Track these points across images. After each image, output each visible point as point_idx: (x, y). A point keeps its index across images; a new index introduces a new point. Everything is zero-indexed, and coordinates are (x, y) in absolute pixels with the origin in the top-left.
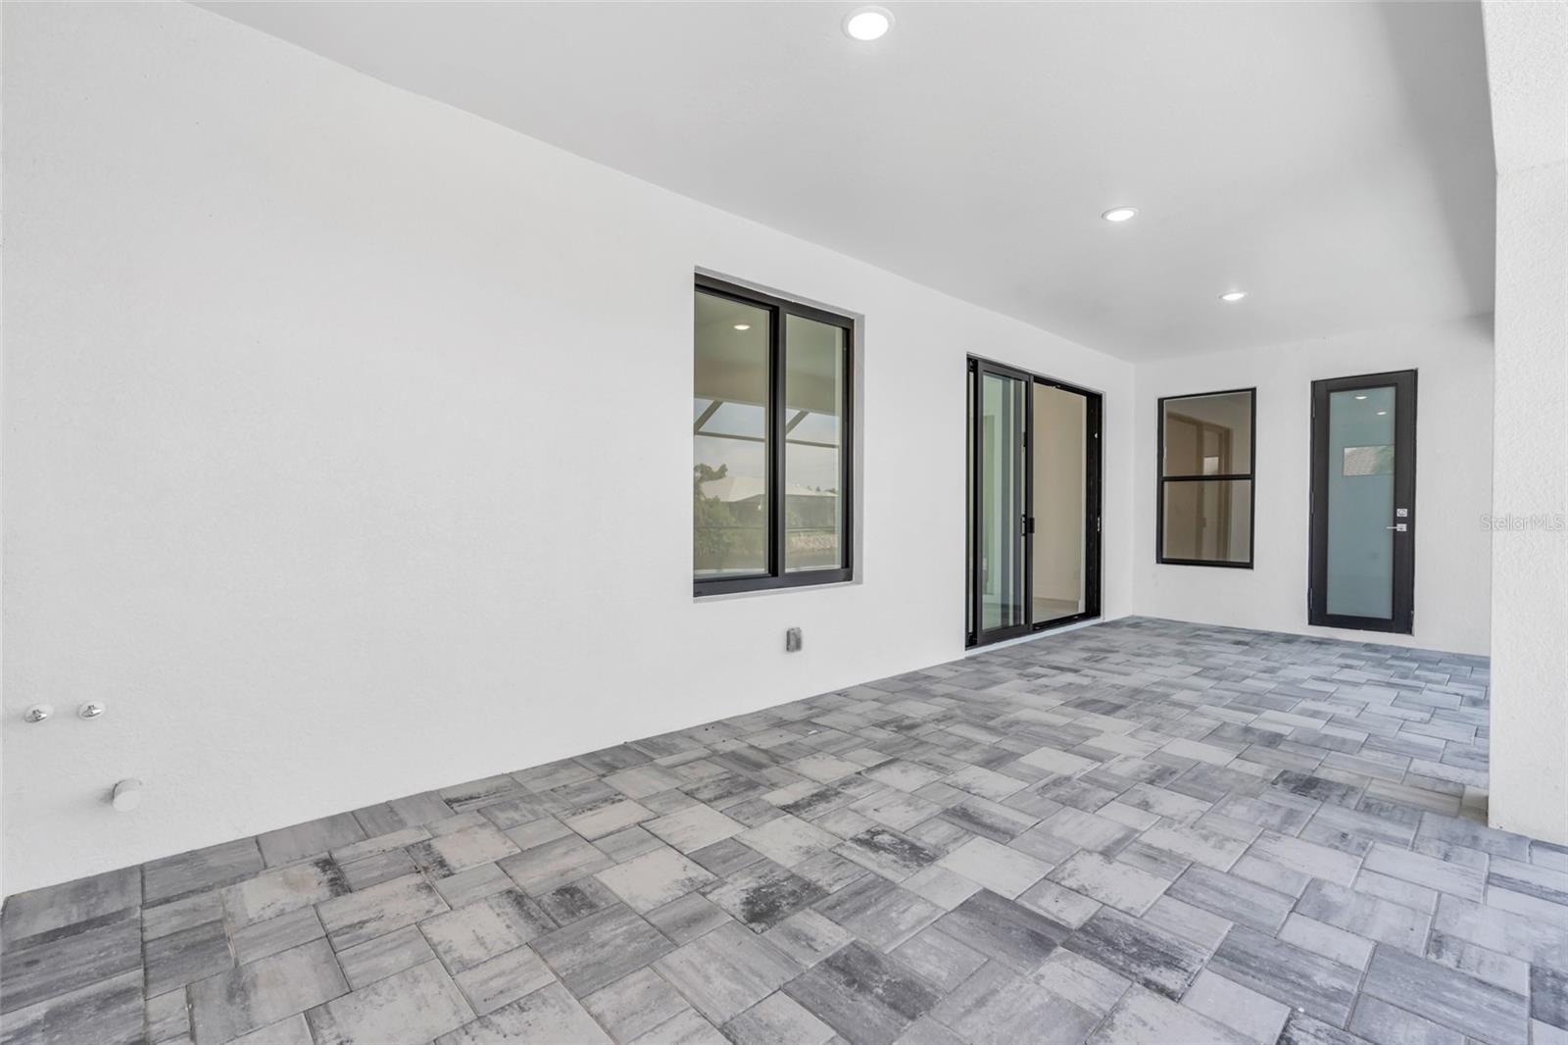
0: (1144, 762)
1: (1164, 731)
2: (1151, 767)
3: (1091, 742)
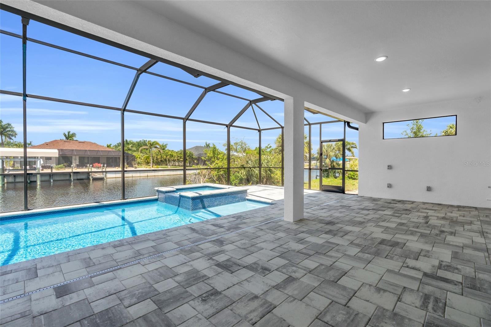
0: (367, 225)
1: (362, 233)
2: (364, 224)
3: (383, 230)
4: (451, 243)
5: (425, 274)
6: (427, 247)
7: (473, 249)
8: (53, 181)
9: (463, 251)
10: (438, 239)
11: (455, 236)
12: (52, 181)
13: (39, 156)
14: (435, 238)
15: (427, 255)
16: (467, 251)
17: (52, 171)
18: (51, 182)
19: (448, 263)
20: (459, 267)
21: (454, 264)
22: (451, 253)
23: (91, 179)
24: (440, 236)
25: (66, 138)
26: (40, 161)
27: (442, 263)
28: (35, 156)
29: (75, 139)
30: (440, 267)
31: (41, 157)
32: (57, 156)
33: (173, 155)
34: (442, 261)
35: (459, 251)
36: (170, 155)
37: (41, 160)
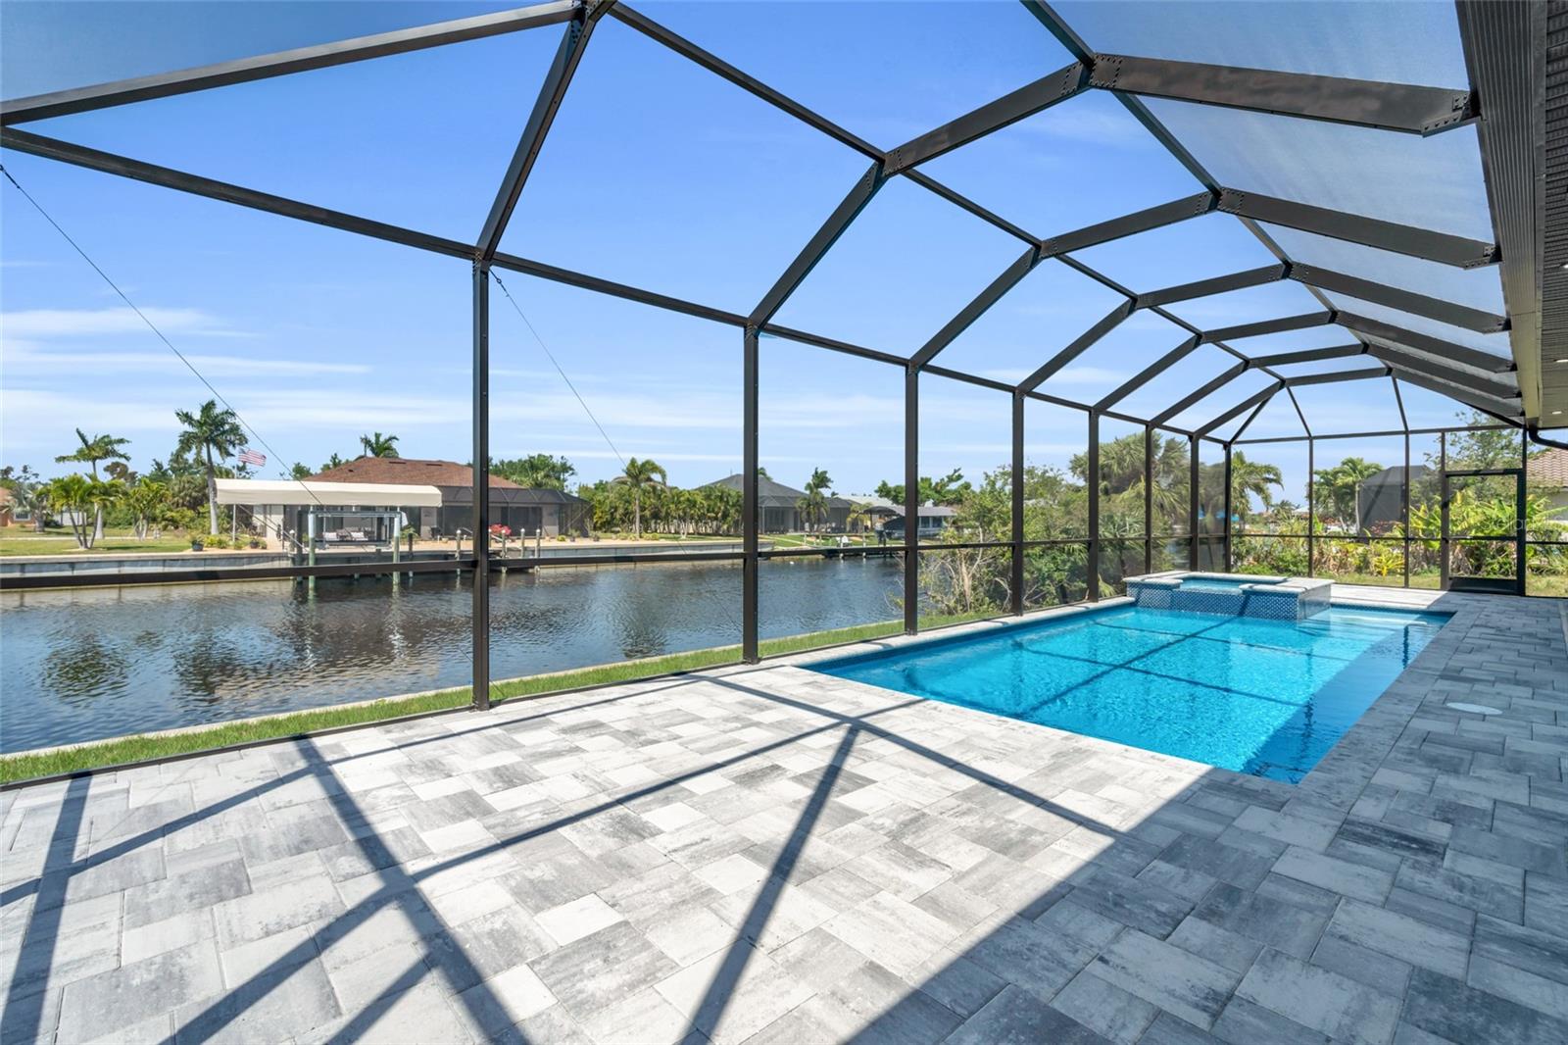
8: (414, 574)
12: (411, 574)
13: (398, 504)
17: (411, 548)
18: (409, 578)
26: (401, 518)
28: (394, 504)
31: (403, 509)
32: (439, 504)
33: (695, 502)
36: (688, 500)
37: (404, 514)
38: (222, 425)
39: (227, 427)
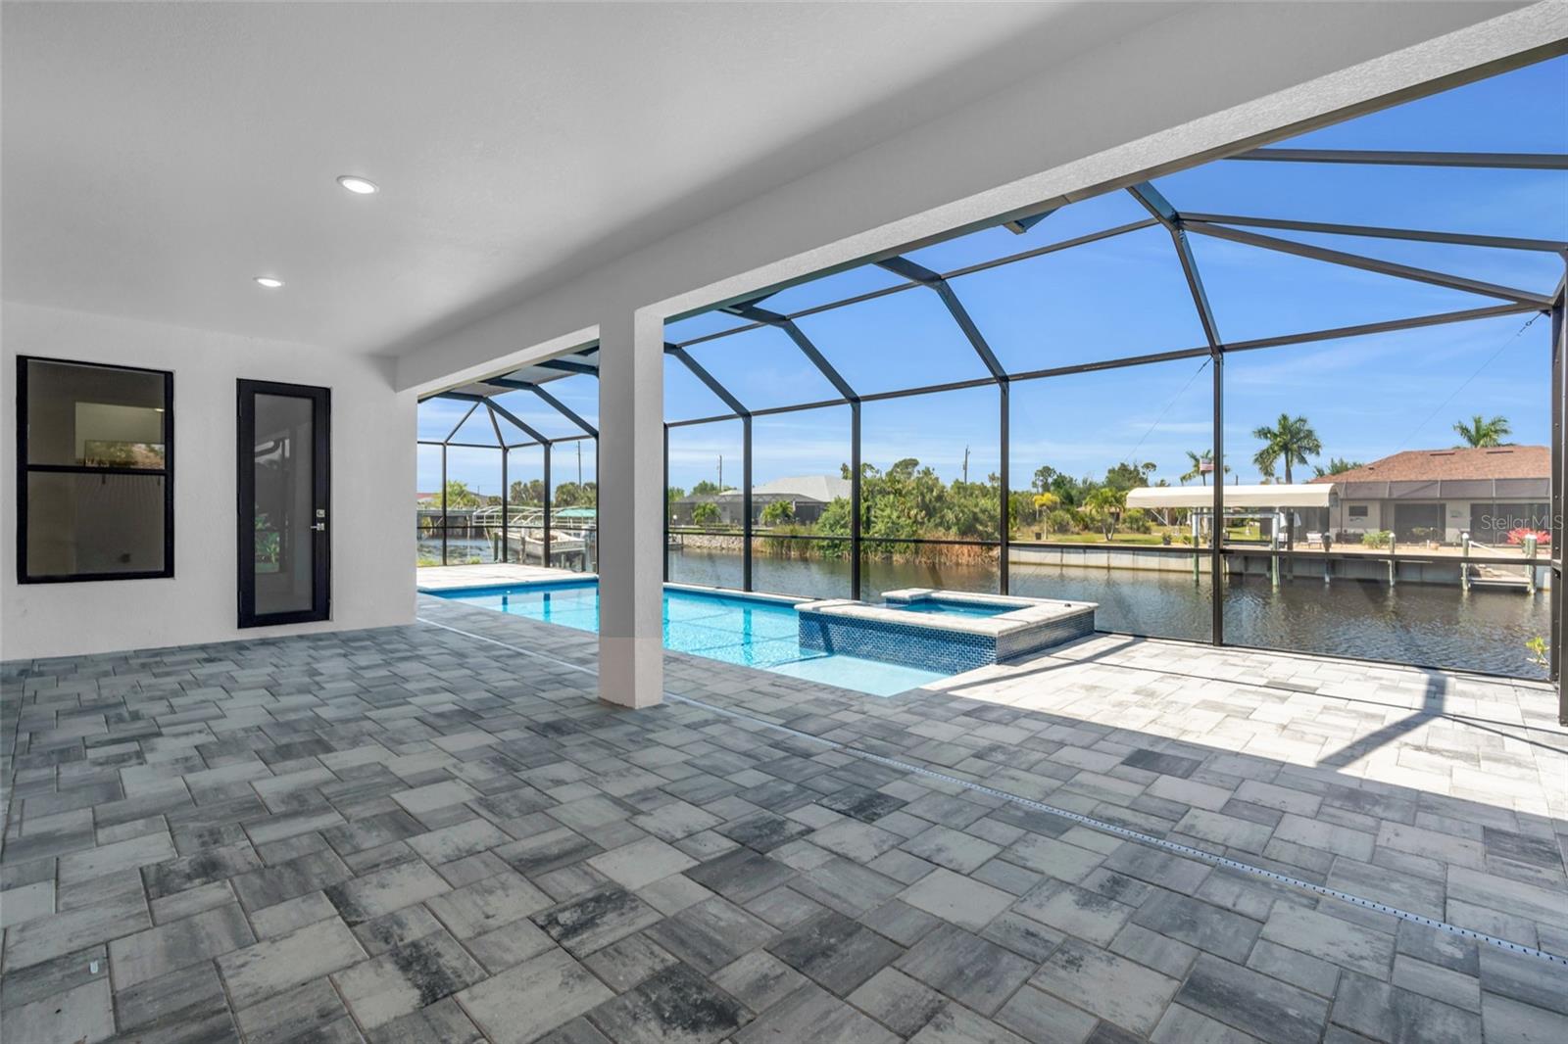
4: (140, 824)
5: (159, 735)
6: (203, 779)
7: (58, 834)
9: (94, 812)
10: (195, 819)
11: (141, 869)
12: (1327, 579)
14: (210, 819)
15: (186, 765)
16: (81, 818)
19: (125, 767)
20: (98, 769)
21: (110, 770)
22: (128, 790)
23: (1465, 587)
24: (201, 836)
25: (1470, 439)
27: (140, 761)
29: (1502, 439)
30: (140, 756)
32: (1325, 503)
34: (141, 764)
35: (106, 809)
38: (1299, 433)
39: (1302, 435)
